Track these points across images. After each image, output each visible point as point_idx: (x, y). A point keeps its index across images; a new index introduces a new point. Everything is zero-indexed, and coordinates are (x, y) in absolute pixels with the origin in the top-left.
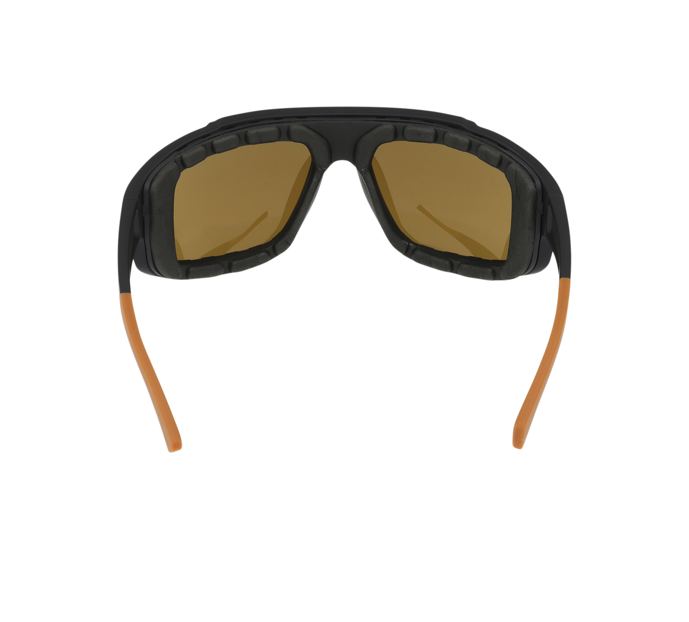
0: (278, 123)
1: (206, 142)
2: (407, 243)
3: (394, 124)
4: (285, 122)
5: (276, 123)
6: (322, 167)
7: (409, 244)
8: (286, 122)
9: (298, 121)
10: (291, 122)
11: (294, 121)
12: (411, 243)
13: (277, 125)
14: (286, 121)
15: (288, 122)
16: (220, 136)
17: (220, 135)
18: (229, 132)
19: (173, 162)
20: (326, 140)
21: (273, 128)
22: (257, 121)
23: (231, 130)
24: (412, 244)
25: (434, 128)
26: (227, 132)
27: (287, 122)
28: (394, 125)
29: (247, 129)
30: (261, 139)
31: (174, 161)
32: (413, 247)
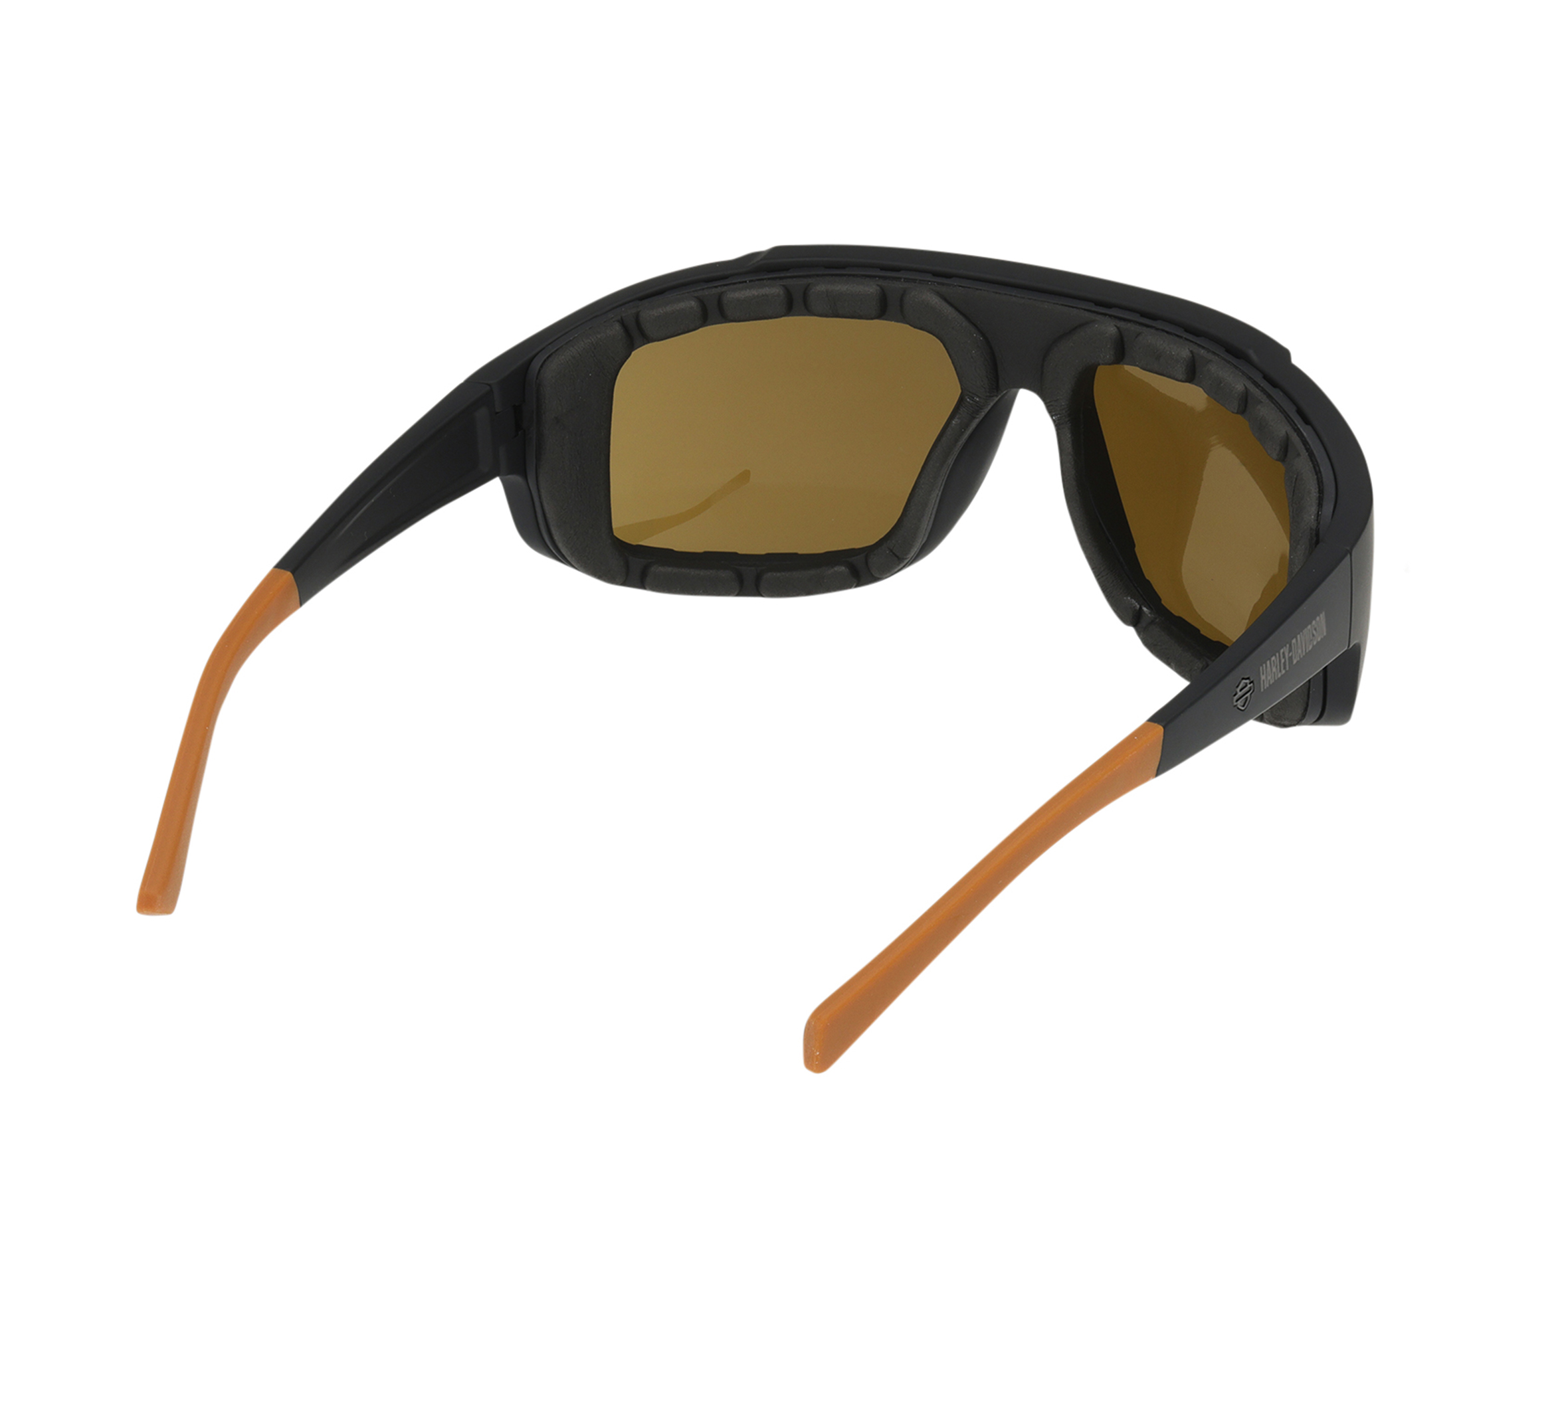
0: (884, 278)
1: (706, 292)
2: (1136, 604)
3: (1118, 325)
4: (901, 278)
5: (880, 277)
6: (973, 396)
7: (1141, 608)
8: (902, 280)
9: (930, 281)
10: (914, 281)
11: (920, 280)
12: (1145, 606)
13: (881, 282)
14: (904, 276)
15: (907, 280)
16: (745, 284)
17: (746, 282)
18: (769, 279)
19: (614, 322)
20: (983, 335)
21: (870, 289)
22: (843, 266)
23: (775, 276)
24: (1147, 608)
25: (1191, 349)
26: (765, 279)
27: (905, 279)
28: (1118, 328)
29: (810, 280)
30: (836, 309)
31: (618, 321)
32: (1147, 615)
